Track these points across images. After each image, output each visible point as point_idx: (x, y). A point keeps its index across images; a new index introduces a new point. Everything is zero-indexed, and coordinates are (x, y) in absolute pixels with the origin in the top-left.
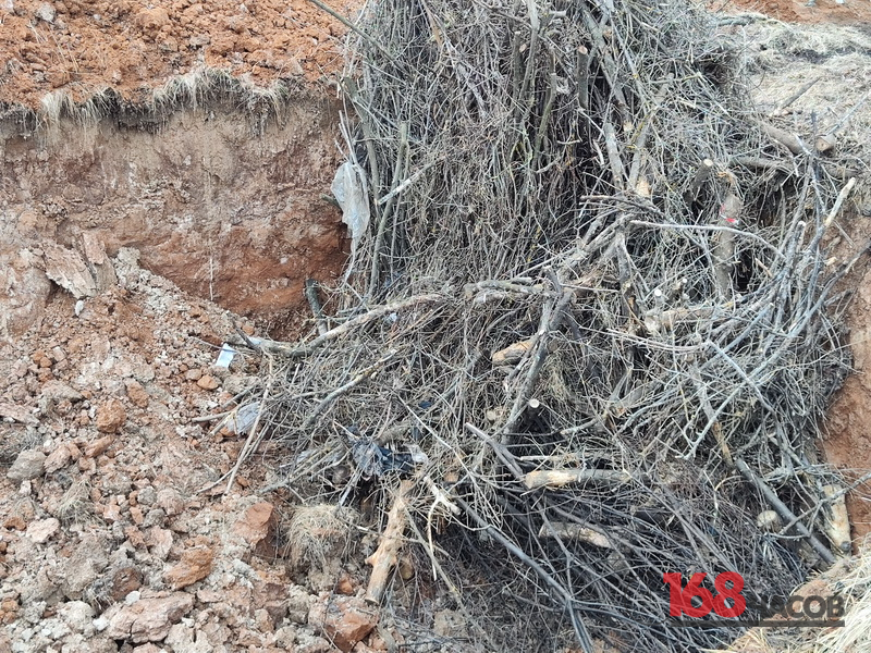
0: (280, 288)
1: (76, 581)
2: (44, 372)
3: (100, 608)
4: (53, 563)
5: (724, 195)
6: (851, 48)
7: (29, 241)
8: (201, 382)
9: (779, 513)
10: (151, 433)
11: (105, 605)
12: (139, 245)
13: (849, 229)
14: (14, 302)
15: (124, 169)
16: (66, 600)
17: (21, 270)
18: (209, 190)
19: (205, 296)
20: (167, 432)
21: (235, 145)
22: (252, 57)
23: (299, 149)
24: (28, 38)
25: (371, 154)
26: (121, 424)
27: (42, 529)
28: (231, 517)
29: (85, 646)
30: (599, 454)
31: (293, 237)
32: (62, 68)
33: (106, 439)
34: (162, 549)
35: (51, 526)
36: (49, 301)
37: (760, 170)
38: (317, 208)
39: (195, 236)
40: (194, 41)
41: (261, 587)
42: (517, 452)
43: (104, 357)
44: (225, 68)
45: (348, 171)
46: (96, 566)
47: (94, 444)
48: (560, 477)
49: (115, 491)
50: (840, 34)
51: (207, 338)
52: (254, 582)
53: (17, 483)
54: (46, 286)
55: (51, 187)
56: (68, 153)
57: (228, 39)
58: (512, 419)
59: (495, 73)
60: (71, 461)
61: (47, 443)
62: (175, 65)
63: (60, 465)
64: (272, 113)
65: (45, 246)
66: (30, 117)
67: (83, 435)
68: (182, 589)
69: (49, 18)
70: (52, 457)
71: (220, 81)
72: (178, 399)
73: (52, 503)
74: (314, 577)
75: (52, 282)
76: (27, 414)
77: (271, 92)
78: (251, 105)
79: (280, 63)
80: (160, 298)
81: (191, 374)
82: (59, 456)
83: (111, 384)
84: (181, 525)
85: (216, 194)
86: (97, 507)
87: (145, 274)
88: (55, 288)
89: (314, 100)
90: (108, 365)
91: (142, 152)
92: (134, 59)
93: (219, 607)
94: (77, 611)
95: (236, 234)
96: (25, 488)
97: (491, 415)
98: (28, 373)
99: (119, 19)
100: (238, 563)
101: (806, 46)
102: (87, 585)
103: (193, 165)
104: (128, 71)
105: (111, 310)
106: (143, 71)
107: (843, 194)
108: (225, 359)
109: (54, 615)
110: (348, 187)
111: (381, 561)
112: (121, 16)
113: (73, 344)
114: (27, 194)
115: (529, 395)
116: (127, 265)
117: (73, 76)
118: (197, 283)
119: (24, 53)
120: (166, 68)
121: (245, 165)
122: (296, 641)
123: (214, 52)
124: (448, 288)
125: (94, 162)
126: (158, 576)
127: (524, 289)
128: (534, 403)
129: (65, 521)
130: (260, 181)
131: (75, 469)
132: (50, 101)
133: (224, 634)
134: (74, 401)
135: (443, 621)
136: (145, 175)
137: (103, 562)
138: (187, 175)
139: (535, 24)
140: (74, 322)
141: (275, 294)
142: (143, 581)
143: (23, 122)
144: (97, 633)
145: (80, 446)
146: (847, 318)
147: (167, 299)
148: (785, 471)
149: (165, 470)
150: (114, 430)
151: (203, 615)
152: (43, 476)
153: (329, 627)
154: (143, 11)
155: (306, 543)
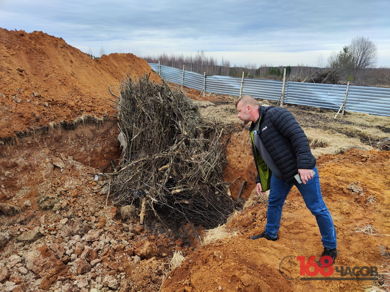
0: (105, 162)
1: (75, 231)
2: (56, 186)
3: (82, 236)
4: (68, 228)
5: (200, 133)
6: (210, 105)
7: (48, 156)
8: (93, 184)
9: (219, 191)
10: (85, 196)
11: (83, 235)
12: (72, 155)
13: (223, 137)
14: (45, 171)
15: (68, 138)
16: (73, 236)
17: (47, 163)
18: (87, 141)
19: (88, 165)
20: (88, 195)
21: (93, 131)
22: (96, 112)
23: (108, 131)
24: (43, 110)
25: (126, 131)
26: (77, 195)
27: (64, 221)
28: (107, 211)
29: (81, 244)
30: (184, 186)
31: (107, 150)
32: (53, 116)
33: (75, 199)
34: (93, 221)
35: (66, 219)
36: (54, 170)
37: (205, 128)
38: (112, 143)
39: (85, 152)
40: (82, 109)
41: (117, 225)
42: (168, 188)
43: (70, 181)
44: (90, 115)
45: (122, 134)
46: (80, 226)
47: (72, 200)
48: (178, 191)
49: (79, 210)
50: (208, 103)
51: (92, 174)
52: (116, 224)
53: (55, 212)
54: (53, 166)
55: (51, 144)
56: (55, 135)
57: (89, 109)
58: (166, 181)
59: (154, 112)
60: (68, 205)
61: (61, 202)
62: (78, 115)
63: (65, 206)
64: (102, 123)
65: (52, 157)
66: (48, 128)
67: (69, 199)
68: (100, 228)
69: (48, 105)
70: (63, 204)
71: (89, 118)
72: (89, 188)
73: (65, 215)
74: (128, 220)
75: (55, 165)
76: (55, 196)
77: (102, 119)
78: (97, 122)
79: (102, 113)
80: (79, 167)
81: (90, 182)
82: (65, 204)
83: (73, 187)
84: (96, 215)
85: (89, 142)
86: (76, 214)
87: (75, 162)
88: (55, 167)
89: (111, 120)
90: (71, 182)
91: (71, 134)
92: (69, 114)
93: (110, 230)
94: (77, 237)
95: (94, 151)
96: (58, 212)
97: (161, 181)
98: (52, 186)
99: (64, 105)
100: (112, 221)
101: (202, 105)
102: (78, 231)
103: (84, 136)
104: (68, 116)
105: (69, 170)
106: (71, 117)
107: (222, 131)
108: (97, 178)
109: (71, 239)
110: (122, 138)
111: (142, 215)
112: (64, 104)
113: (62, 179)
114: (46, 146)
115: (169, 176)
116: (70, 160)
117: (55, 118)
118: (86, 162)
119: (43, 113)
120: (76, 115)
121: (95, 135)
122: (128, 235)
123: (87, 111)
124: (148, 156)
125: (61, 137)
126: (94, 226)
127: (166, 155)
128: (171, 177)
129: (69, 218)
130: (99, 139)
131: (69, 206)
132: (51, 124)
133: (112, 236)
134: (65, 191)
135: (157, 225)
136: (72, 140)
137: (81, 225)
138: (82, 139)
139: (162, 102)
140: (61, 174)
141: (104, 163)
142: (91, 228)
143: (46, 129)
144: (83, 241)
145: (69, 201)
146: (225, 154)
147: (81, 166)
148: (218, 183)
149: (89, 204)
150: (76, 196)
151: (106, 233)
152: (61, 209)
153: (134, 230)
154: (69, 103)
155: (126, 214)
